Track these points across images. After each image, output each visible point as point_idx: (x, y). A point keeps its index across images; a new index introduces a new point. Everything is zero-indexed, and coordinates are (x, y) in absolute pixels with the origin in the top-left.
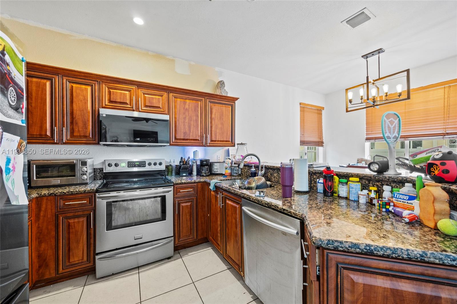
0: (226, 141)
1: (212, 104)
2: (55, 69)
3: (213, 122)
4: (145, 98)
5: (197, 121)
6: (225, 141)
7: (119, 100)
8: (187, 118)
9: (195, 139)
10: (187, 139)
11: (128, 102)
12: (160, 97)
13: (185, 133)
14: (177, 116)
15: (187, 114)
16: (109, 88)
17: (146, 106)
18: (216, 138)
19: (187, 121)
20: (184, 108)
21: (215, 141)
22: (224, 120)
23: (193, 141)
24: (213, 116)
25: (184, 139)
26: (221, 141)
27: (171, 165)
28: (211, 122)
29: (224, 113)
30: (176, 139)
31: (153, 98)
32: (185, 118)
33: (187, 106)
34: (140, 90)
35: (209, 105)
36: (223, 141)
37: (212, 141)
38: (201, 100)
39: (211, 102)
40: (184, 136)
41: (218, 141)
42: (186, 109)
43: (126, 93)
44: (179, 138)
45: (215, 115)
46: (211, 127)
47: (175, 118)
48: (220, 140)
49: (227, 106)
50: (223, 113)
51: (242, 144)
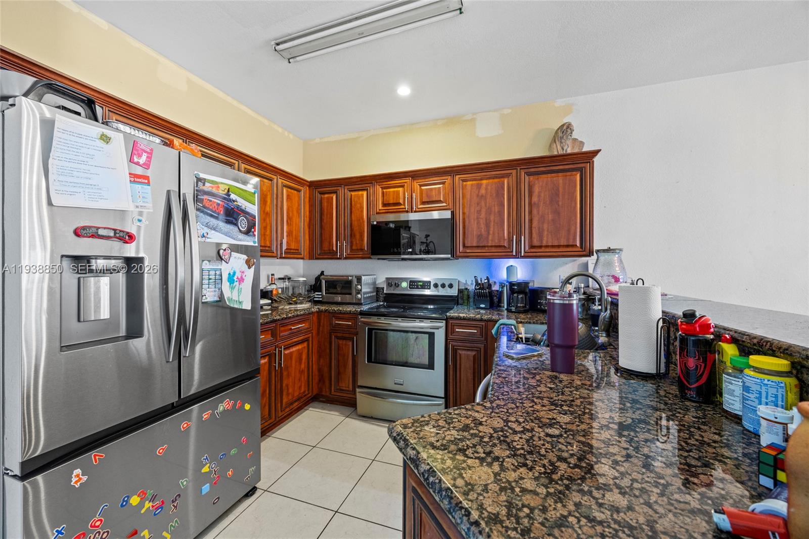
0: (567, 246)
1: (532, 178)
2: (338, 181)
3: (535, 212)
4: (421, 191)
5: (501, 213)
6: (564, 246)
7: (391, 202)
8: (483, 211)
9: (498, 244)
10: (484, 247)
11: (401, 201)
12: (441, 186)
13: (479, 237)
14: (466, 211)
15: (483, 203)
16: (383, 188)
17: (423, 203)
18: (541, 240)
19: (483, 215)
20: (478, 196)
21: (540, 247)
22: (560, 203)
23: (494, 250)
24: (535, 199)
25: (478, 247)
26: (553, 246)
27: (467, 289)
28: (530, 212)
29: (561, 189)
30: (464, 246)
31: (431, 189)
32: (479, 212)
33: (483, 191)
34: (415, 182)
35: (526, 180)
36: (559, 246)
37: (532, 247)
38: (508, 176)
39: (529, 174)
40: (478, 242)
41: (547, 246)
42: (482, 196)
43: (399, 191)
44: (469, 245)
45: (539, 196)
46: (531, 221)
47: (464, 213)
48: (550, 244)
49: (569, 173)
50: (558, 190)
51: (608, 250)
